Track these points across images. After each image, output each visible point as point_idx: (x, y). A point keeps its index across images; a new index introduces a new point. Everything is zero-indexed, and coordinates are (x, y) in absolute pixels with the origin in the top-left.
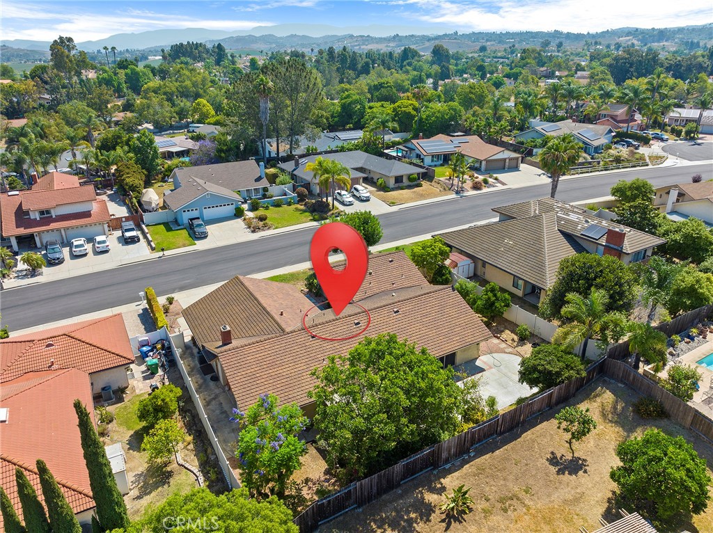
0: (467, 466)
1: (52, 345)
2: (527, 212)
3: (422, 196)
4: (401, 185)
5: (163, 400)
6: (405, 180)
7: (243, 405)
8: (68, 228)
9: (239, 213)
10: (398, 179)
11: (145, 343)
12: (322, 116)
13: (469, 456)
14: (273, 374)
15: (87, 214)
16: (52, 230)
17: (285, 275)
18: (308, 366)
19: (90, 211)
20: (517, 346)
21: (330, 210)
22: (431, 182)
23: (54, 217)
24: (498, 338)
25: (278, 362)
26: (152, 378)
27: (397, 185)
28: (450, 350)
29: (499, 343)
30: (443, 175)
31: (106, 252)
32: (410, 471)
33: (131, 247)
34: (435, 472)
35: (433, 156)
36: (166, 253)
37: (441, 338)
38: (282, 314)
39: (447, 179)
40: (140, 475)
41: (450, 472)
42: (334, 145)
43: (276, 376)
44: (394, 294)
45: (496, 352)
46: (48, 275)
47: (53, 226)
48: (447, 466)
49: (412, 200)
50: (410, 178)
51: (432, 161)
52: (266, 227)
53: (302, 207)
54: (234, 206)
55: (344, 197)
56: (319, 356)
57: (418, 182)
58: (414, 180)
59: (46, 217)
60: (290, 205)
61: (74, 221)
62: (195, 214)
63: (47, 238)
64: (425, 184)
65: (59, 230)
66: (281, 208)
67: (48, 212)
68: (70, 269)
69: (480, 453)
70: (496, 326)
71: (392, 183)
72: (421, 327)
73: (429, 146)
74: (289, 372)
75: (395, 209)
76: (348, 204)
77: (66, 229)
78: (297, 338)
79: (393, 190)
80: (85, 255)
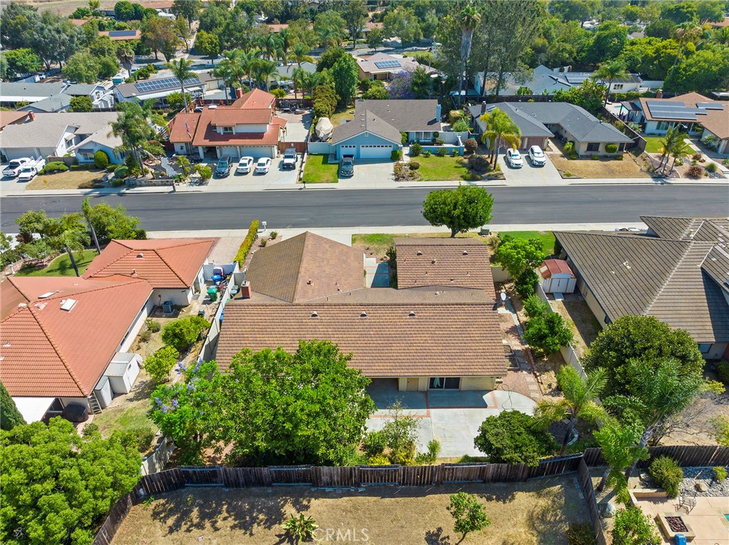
0: (347, 498)
1: (141, 257)
2: (679, 232)
3: (612, 173)
4: (594, 153)
5: (181, 330)
6: (601, 148)
7: (220, 358)
8: (243, 146)
9: (395, 157)
10: (592, 147)
11: (218, 272)
12: (564, 50)
13: (357, 491)
14: (259, 339)
15: (259, 136)
16: (231, 146)
17: (387, 235)
18: (292, 342)
19: (263, 133)
20: (550, 394)
21: (490, 171)
22: (637, 156)
23: (234, 133)
24: (536, 377)
25: (269, 330)
26: (209, 304)
27: (589, 153)
28: (455, 374)
29: (532, 383)
30: (654, 150)
31: (263, 174)
32: (288, 479)
33: (286, 172)
34: (313, 489)
35: (660, 122)
36: (308, 186)
37: (443, 357)
38: (309, 283)
39: (658, 156)
40: (144, 383)
41: (326, 495)
42: (551, 90)
43: (260, 342)
44: (438, 293)
45: (520, 392)
46: (213, 186)
47: (231, 142)
48: (328, 490)
49: (597, 175)
50: (609, 148)
51: (658, 128)
52: (412, 177)
53: (466, 161)
54: (391, 149)
55: (514, 157)
56: (308, 336)
57: (620, 153)
58: (614, 150)
59: (228, 134)
60: (453, 156)
61: (248, 140)
62: (352, 151)
63: (226, 152)
64: (628, 157)
65: (235, 146)
66: (442, 158)
67: (231, 129)
68: (230, 184)
69: (370, 492)
70: (546, 361)
71: (582, 149)
72: (428, 338)
73: (659, 109)
74: (273, 342)
75: (567, 182)
76: (514, 166)
77: (241, 146)
78: (299, 312)
79: (582, 158)
80: (247, 173)
